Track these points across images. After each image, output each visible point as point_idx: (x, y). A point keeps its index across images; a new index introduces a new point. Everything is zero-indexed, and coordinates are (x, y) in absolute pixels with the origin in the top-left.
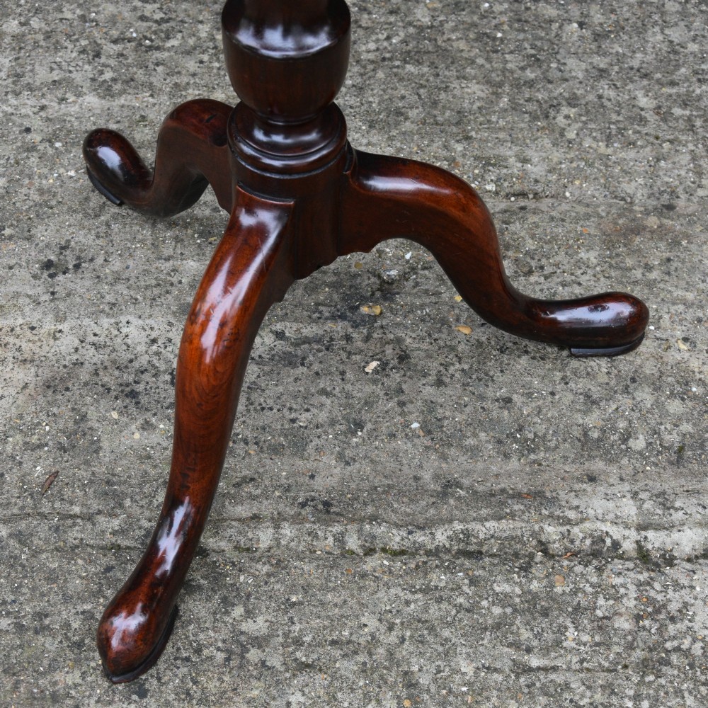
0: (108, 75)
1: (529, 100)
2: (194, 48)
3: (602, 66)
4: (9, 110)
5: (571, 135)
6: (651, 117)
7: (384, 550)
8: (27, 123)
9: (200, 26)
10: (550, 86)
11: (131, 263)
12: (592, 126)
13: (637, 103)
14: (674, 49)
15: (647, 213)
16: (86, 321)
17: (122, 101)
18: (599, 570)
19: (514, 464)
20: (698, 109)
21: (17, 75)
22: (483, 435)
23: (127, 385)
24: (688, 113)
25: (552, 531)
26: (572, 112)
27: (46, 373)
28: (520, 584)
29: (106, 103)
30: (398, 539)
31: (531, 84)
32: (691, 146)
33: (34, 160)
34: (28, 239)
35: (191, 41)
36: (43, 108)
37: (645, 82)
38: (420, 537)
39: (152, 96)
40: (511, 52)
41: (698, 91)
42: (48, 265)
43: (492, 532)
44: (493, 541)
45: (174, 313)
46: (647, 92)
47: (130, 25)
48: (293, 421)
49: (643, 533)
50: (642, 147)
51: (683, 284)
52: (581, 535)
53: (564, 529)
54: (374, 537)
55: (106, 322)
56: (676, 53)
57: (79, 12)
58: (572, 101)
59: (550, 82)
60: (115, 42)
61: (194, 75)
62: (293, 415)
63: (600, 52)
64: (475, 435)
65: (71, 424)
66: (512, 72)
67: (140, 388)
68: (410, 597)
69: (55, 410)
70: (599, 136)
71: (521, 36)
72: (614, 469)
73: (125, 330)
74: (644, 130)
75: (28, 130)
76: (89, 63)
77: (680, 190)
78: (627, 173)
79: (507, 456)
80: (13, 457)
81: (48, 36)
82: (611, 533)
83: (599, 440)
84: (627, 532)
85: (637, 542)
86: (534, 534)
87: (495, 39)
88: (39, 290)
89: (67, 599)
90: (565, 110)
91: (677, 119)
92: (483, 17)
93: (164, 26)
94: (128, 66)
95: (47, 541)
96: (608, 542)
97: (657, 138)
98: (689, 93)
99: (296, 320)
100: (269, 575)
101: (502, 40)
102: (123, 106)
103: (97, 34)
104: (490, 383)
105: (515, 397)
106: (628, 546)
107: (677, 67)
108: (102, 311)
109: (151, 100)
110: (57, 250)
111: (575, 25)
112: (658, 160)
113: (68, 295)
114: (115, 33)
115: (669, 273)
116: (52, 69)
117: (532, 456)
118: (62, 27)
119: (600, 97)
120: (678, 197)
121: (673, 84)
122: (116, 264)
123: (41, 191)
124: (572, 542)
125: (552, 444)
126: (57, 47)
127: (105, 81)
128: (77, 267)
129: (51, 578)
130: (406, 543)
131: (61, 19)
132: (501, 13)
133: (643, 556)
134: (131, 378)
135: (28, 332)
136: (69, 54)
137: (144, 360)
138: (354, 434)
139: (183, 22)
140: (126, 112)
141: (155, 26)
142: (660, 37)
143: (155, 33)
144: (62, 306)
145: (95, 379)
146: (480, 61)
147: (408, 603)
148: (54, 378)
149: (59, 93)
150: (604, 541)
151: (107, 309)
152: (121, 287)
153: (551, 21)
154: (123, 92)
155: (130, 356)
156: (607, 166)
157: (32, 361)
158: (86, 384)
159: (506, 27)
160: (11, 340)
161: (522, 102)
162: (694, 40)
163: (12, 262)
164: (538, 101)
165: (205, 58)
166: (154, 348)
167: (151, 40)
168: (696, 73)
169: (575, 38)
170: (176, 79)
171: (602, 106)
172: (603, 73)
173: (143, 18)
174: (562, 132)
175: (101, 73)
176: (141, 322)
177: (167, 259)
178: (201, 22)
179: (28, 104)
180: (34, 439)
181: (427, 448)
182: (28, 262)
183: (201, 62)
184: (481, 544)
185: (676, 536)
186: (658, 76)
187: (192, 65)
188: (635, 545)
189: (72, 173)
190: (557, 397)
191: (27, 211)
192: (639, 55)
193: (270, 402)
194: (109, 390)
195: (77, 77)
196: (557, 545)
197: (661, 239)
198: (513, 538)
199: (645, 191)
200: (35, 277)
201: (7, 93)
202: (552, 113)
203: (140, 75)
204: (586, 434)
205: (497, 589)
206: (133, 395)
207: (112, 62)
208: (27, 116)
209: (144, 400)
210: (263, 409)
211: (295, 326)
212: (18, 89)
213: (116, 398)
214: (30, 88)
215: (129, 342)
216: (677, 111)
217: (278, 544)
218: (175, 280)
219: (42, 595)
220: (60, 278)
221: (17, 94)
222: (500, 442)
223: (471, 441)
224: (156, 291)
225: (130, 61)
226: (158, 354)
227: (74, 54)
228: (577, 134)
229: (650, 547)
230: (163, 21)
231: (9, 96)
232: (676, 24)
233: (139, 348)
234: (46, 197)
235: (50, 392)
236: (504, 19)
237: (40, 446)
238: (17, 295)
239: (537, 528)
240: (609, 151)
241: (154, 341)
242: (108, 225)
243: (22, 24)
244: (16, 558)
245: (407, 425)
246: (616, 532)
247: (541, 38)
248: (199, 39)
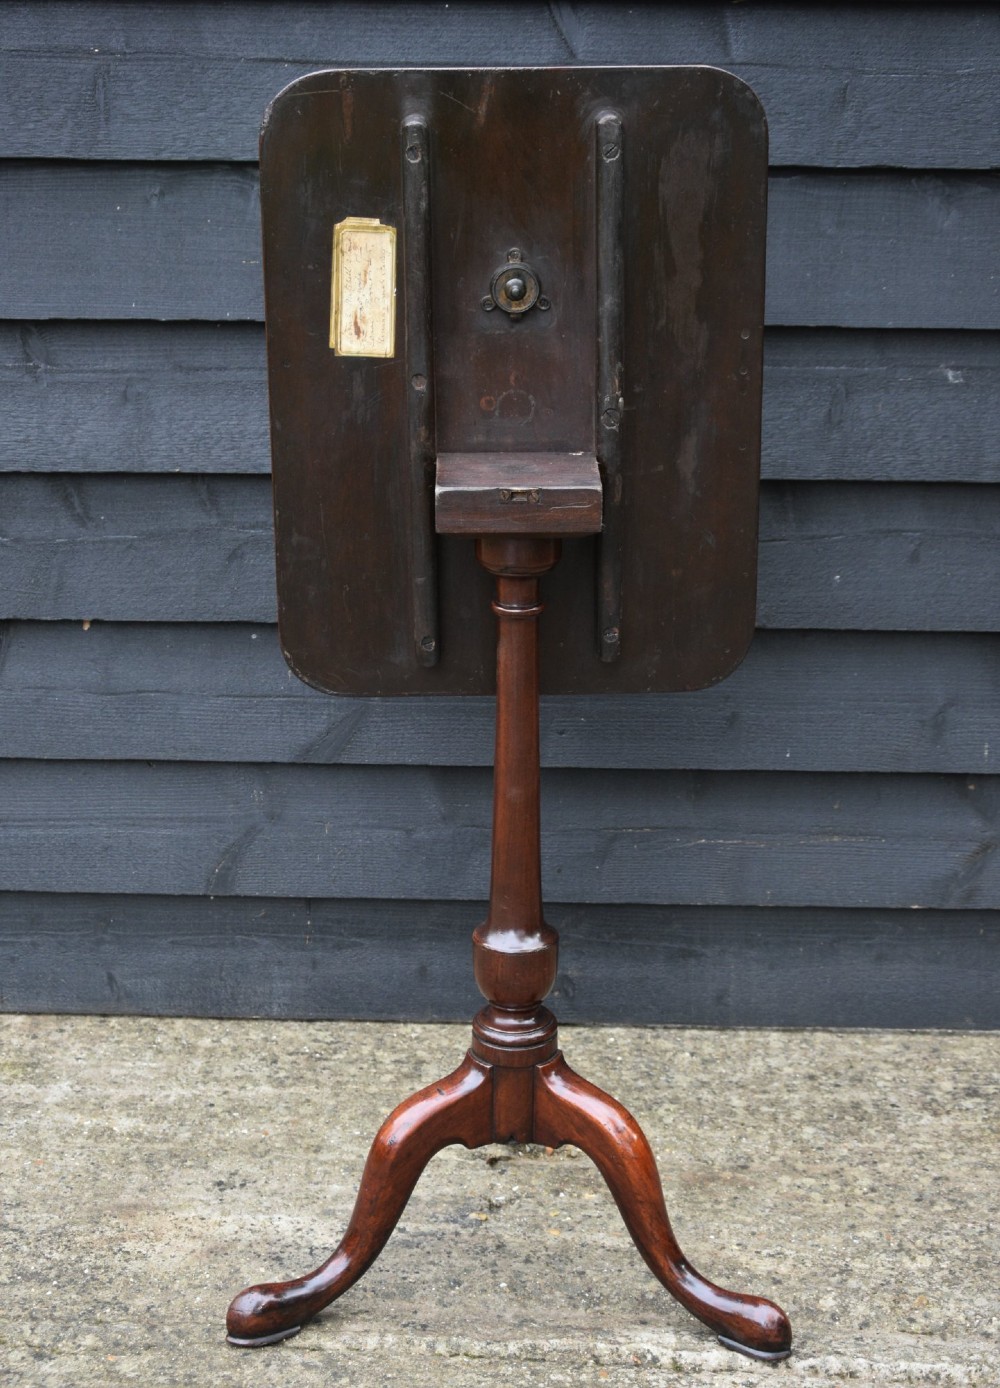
0: (282, 1074)
1: (637, 1099)
2: (357, 1060)
3: (705, 1080)
4: (198, 1093)
5: (669, 1120)
6: (741, 1112)
7: (466, 1355)
8: (211, 1101)
9: (363, 1047)
10: (657, 1091)
11: (286, 1185)
12: (689, 1116)
13: (730, 1103)
14: (771, 1071)
15: (724, 1169)
16: (246, 1217)
17: (292, 1090)
18: (638, 1372)
19: (581, 1311)
20: (784, 1108)
21: (207, 1072)
22: (558, 1293)
23: (274, 1254)
24: (773, 1110)
25: (602, 1348)
26: (672, 1107)
27: (210, 1244)
28: (572, 1376)
29: (277, 1091)
30: (478, 1348)
31: (640, 1089)
32: (771, 1131)
33: (215, 1123)
34: (206, 1168)
35: (355, 1056)
36: (225, 1093)
37: (741, 1091)
38: (496, 1348)
39: (317, 1088)
40: (628, 1070)
41: (786, 1098)
42: (220, 1183)
43: (554, 1347)
44: (555, 1353)
45: (317, 1215)
46: (740, 1097)
47: (305, 1044)
48: (404, 1278)
49: (678, 1352)
50: (728, 1130)
51: (745, 1212)
52: (627, 1352)
53: (614, 1347)
54: (459, 1346)
55: (261, 1217)
56: (772, 1073)
57: (262, 1035)
58: (674, 1100)
59: (657, 1088)
60: (291, 1054)
61: (354, 1076)
62: (405, 1275)
63: (705, 1071)
64: (551, 1293)
65: (226, 1275)
66: (626, 1082)
67: (285, 1255)
68: (481, 1378)
69: (215, 1265)
70: (692, 1122)
71: (639, 1060)
72: (664, 1319)
73: (276, 1223)
74: (732, 1120)
75: (212, 1105)
76: (267, 1066)
77: (755, 1158)
78: (711, 1145)
79: (575, 1307)
80: (178, 1292)
81: (234, 1049)
82: (652, 1350)
83: (654, 1299)
84: (665, 1351)
85: (673, 1359)
86: (588, 1350)
87: (615, 1061)
88: (212, 1197)
89: (211, 1368)
90: (667, 1106)
91: (763, 1114)
92: (607, 1047)
93: (333, 1046)
94: (300, 1069)
95: (200, 1338)
96: (649, 1357)
97: (743, 1125)
98: (777, 1099)
99: (416, 1222)
100: (371, 1362)
101: (621, 1062)
102: (292, 1093)
103: (275, 1049)
104: (569, 1263)
105: (588, 1271)
106: (665, 1360)
107: (772, 1081)
108: (260, 1211)
109: (316, 1090)
110: (227, 1176)
111: (687, 1054)
112: (740, 1138)
113: (234, 1201)
114: (291, 1049)
115: (734, 1206)
116: (236, 1069)
117: (597, 1308)
118: (247, 1044)
119: (699, 1099)
120: (753, 1161)
121: (765, 1092)
122: (274, 1185)
123: (218, 1141)
124: (619, 1356)
125: (615, 1301)
126: (242, 1056)
127: (279, 1078)
128: (242, 1186)
129: (201, 1356)
130: (484, 1351)
131: (247, 1040)
132: (624, 1045)
133: (678, 1368)
134: (278, 1250)
135: (199, 1222)
136: (252, 1060)
137: (290, 1240)
138: (453, 1288)
139: (349, 1044)
140: (294, 1097)
141: (325, 1046)
142: (760, 1063)
143: (325, 1050)
144: (228, 1207)
145: (249, 1249)
146: (599, 1074)
147: (479, 1382)
148: (217, 1248)
149: (240, 1084)
150: (645, 1357)
151: (263, 1210)
152: (277, 1199)
153: (666, 1051)
154: (291, 1085)
155: (278, 1237)
156: (695, 1140)
157: (200, 1237)
158: (241, 1252)
159: (626, 1054)
160: (185, 1225)
161: (630, 1100)
162: (790, 1065)
163: (190, 1181)
164: (644, 1100)
165: (365, 1066)
166: (299, 1233)
167: (321, 1054)
168: (787, 1086)
169: (686, 1062)
170: (338, 1078)
171: (700, 1104)
172: (704, 1084)
173: (316, 1041)
174: (661, 1119)
175: (277, 1072)
176: (290, 1219)
177: (317, 1183)
178: (365, 1044)
179: (213, 1090)
180: (197, 1282)
181: (512, 1300)
182: (203, 1182)
183: (361, 1068)
184: (545, 1354)
185: (705, 1355)
186: (754, 1087)
187: (353, 1070)
188: (671, 1361)
189: (245, 1131)
190: (623, 1273)
191: (206, 1152)
192: (739, 1075)
193: (388, 1268)
194: (259, 1256)
195: (257, 1075)
196: (607, 1358)
197: (732, 1185)
198: (571, 1351)
199: (725, 1157)
200: (208, 1190)
201: (197, 1082)
202: (655, 1107)
203: (309, 1075)
204: (643, 1296)
205: (552, 1377)
206: (278, 1259)
207: (287, 1067)
208: (211, 1097)
209: (286, 1262)
210: (381, 1271)
211: (414, 1225)
212: (206, 1080)
213: (265, 1260)
214: (216, 1080)
215: (279, 1230)
216: (764, 1109)
217: (382, 1347)
218: (321, 1196)
219: (193, 1365)
220: (228, 1191)
221: (205, 1083)
222: (571, 1298)
223: (547, 1297)
224: (305, 1202)
225: (301, 1066)
226: (302, 1237)
227: (256, 1061)
228: (674, 1121)
229: (683, 1362)
230: (332, 1042)
231: (199, 1085)
232: (777, 1056)
233: (286, 1234)
234: (222, 1145)
235: (213, 1255)
236: (627, 1049)
237: (201, 1286)
238: (193, 1200)
239: (591, 1345)
240: (700, 1132)
241: (299, 1230)
242: (270, 1162)
243: (213, 1041)
244: (175, 1345)
245: (497, 1284)
246: (656, 1351)
247: (656, 1062)
248: (362, 1054)
